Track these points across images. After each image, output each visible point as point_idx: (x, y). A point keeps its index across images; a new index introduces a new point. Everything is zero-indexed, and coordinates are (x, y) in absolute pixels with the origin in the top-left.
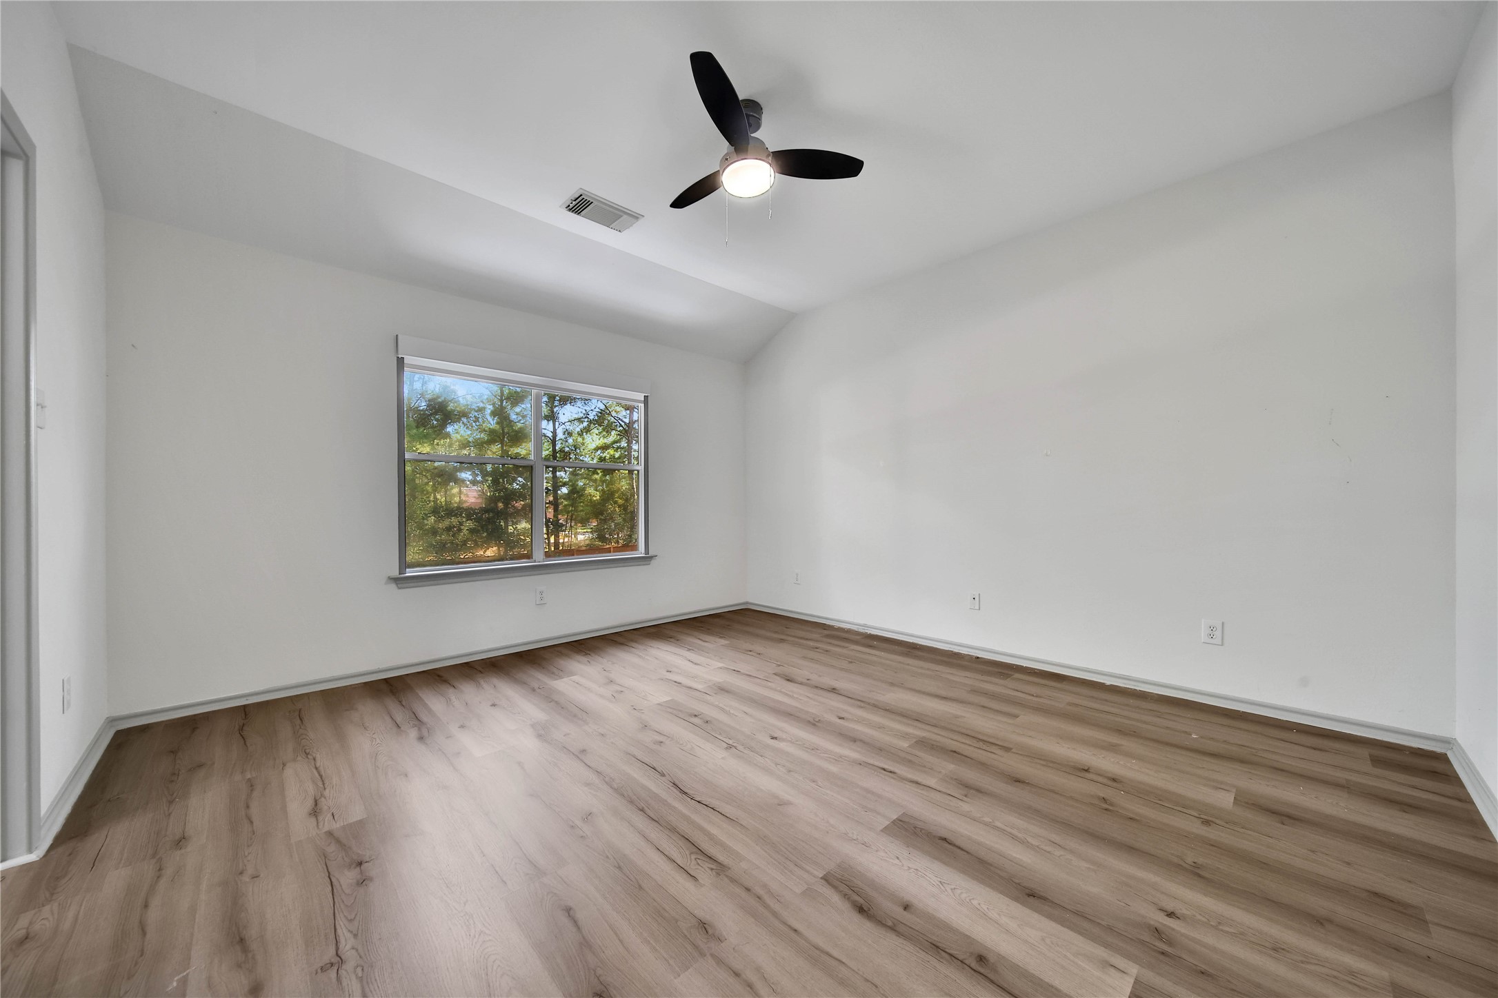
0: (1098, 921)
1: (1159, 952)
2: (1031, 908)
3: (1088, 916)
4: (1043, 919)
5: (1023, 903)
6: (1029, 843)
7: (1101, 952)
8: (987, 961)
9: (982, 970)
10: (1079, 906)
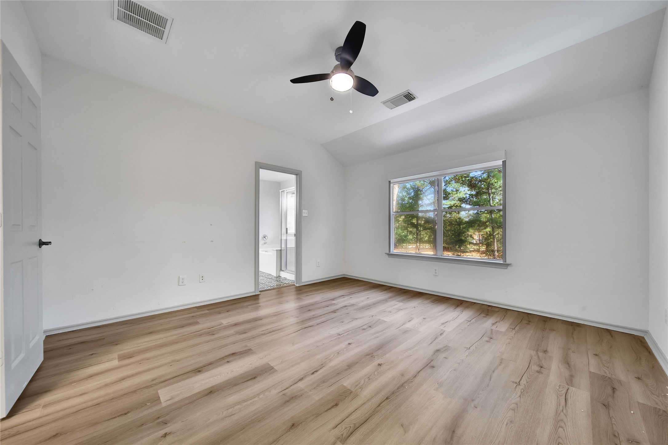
0: (185, 406)
1: (160, 417)
2: (206, 389)
3: (189, 404)
4: (200, 391)
5: (209, 388)
6: (238, 405)
7: (176, 400)
8: (198, 372)
9: (196, 370)
10: (196, 404)
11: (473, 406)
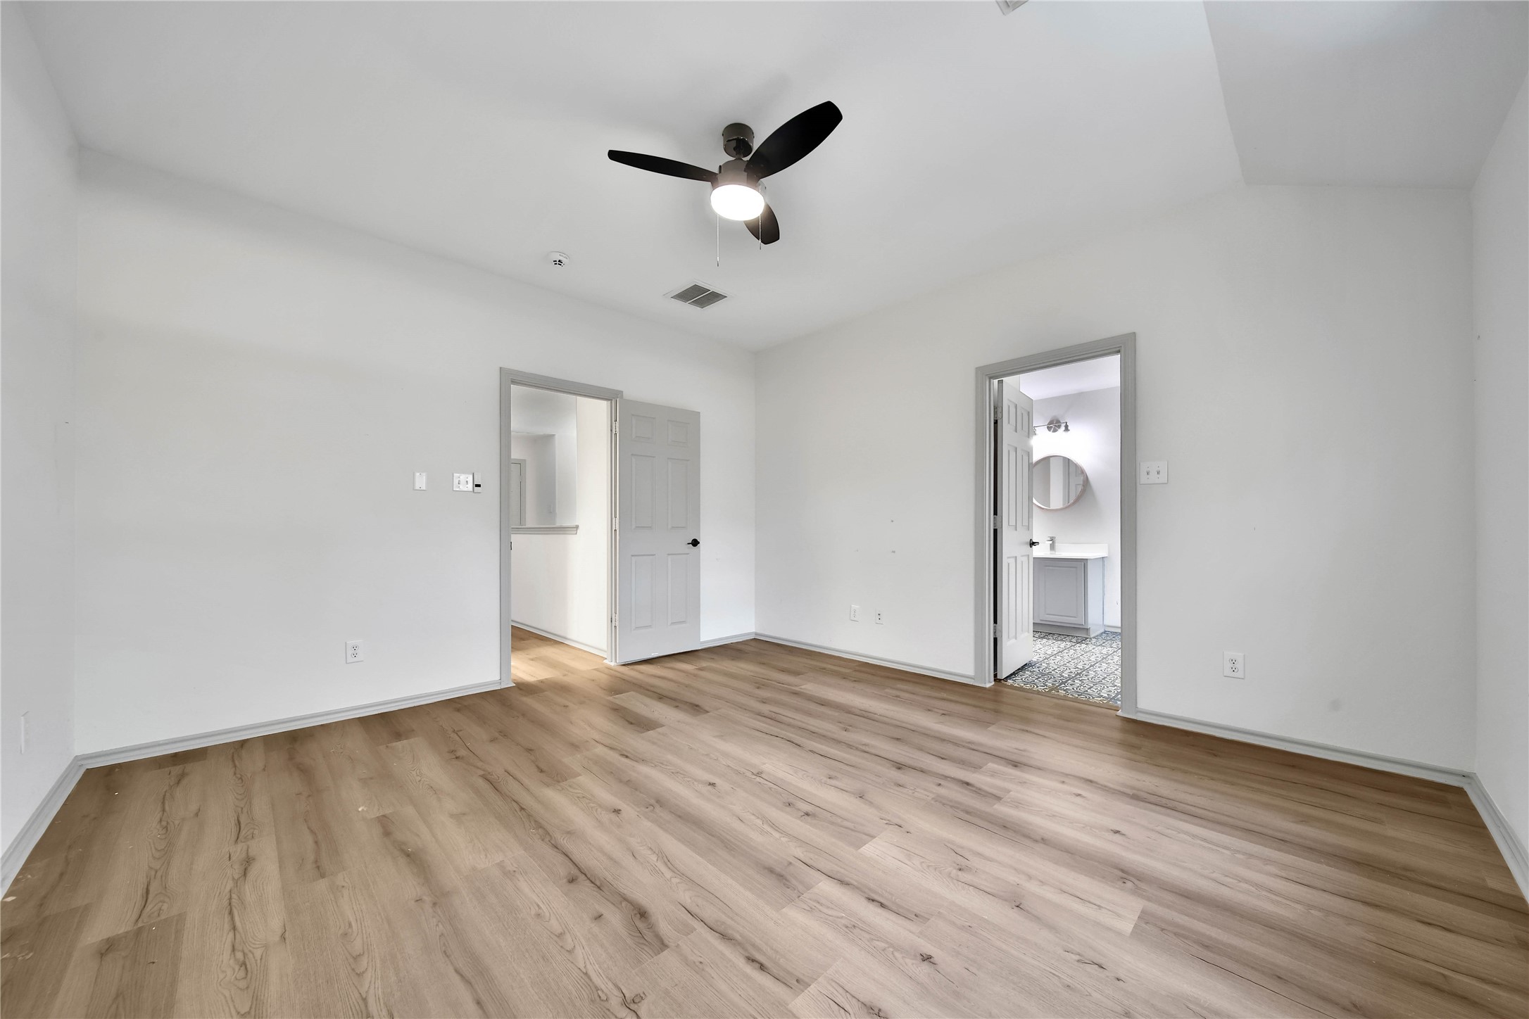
11: (425, 898)
